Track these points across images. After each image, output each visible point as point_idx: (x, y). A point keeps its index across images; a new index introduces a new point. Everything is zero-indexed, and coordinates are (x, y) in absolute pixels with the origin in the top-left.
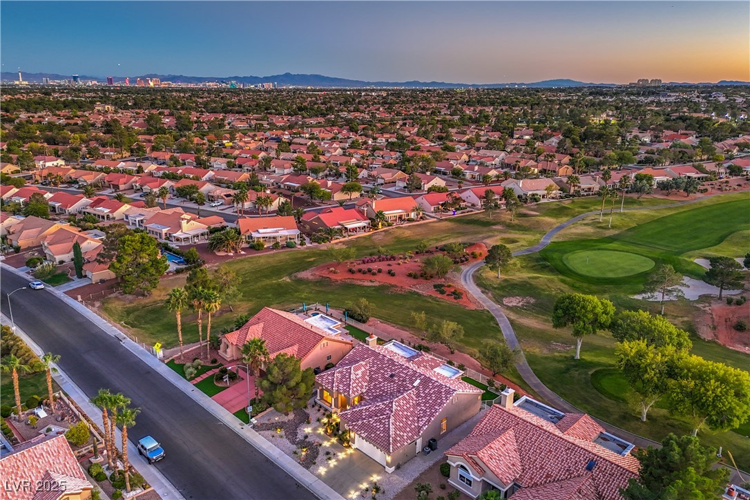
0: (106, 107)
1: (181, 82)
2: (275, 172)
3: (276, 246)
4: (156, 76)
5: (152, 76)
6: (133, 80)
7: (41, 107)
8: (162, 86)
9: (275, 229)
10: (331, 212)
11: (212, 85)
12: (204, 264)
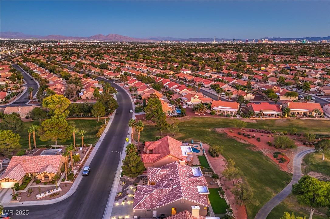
0: (231, 51)
1: (278, 41)
2: (269, 83)
3: (221, 115)
4: (267, 38)
5: (264, 39)
6: (256, 40)
7: (207, 51)
8: (269, 42)
9: (226, 107)
10: (261, 104)
11: (293, 42)
12: (186, 116)
